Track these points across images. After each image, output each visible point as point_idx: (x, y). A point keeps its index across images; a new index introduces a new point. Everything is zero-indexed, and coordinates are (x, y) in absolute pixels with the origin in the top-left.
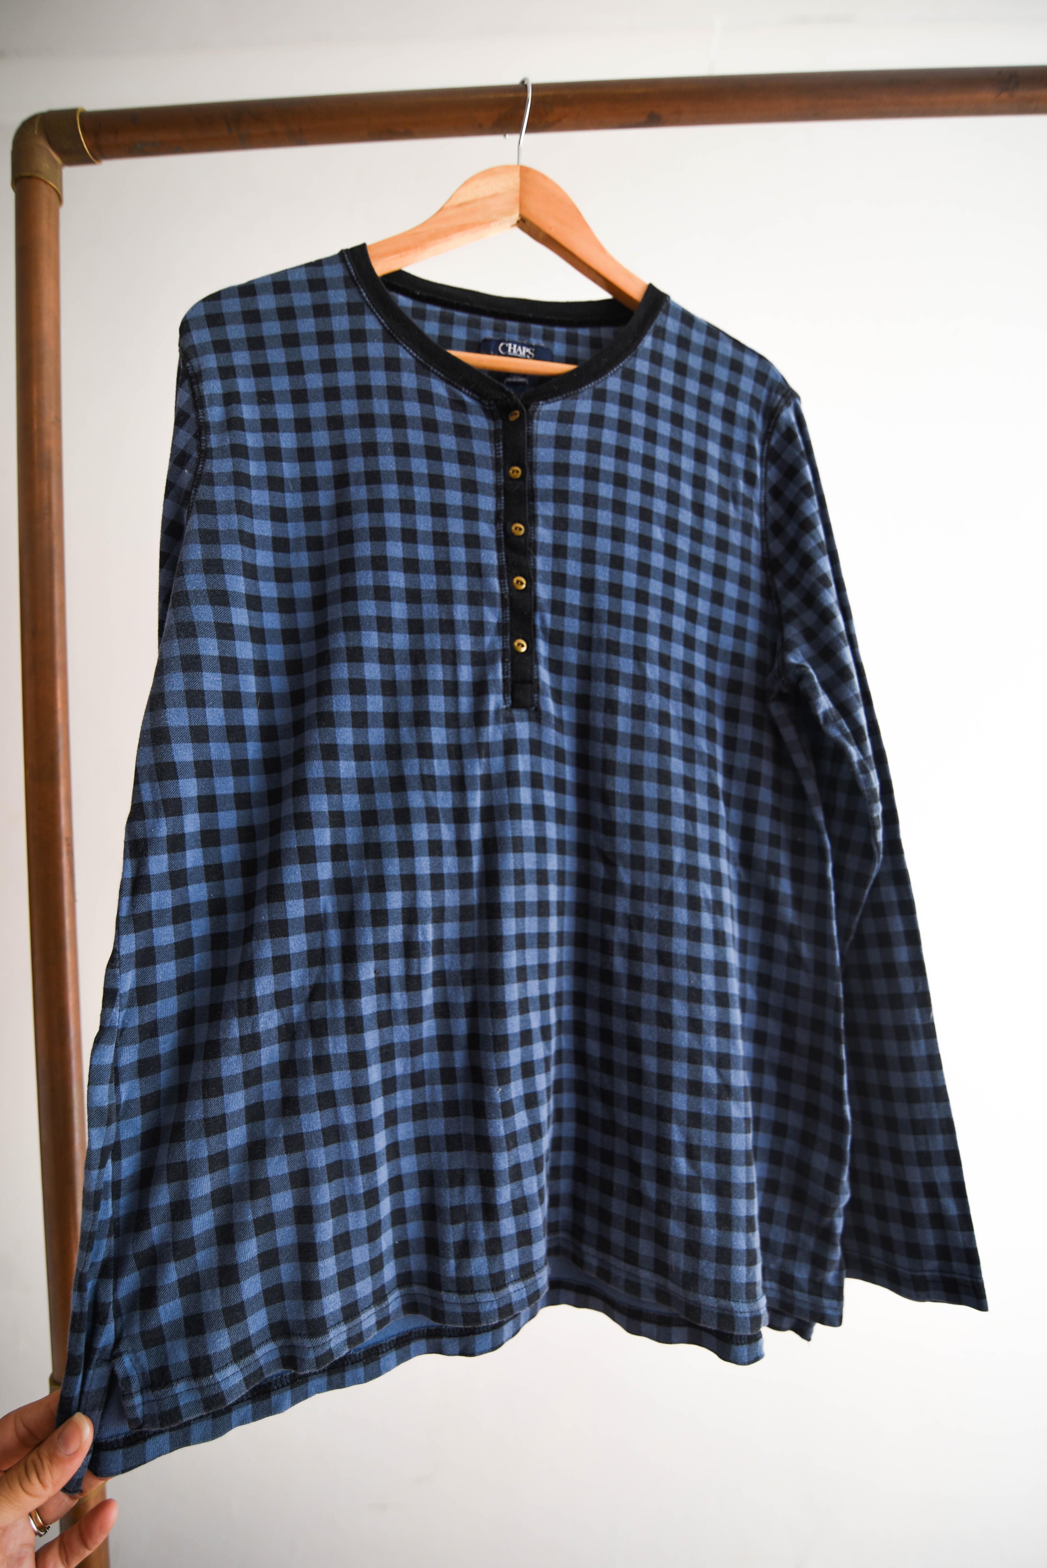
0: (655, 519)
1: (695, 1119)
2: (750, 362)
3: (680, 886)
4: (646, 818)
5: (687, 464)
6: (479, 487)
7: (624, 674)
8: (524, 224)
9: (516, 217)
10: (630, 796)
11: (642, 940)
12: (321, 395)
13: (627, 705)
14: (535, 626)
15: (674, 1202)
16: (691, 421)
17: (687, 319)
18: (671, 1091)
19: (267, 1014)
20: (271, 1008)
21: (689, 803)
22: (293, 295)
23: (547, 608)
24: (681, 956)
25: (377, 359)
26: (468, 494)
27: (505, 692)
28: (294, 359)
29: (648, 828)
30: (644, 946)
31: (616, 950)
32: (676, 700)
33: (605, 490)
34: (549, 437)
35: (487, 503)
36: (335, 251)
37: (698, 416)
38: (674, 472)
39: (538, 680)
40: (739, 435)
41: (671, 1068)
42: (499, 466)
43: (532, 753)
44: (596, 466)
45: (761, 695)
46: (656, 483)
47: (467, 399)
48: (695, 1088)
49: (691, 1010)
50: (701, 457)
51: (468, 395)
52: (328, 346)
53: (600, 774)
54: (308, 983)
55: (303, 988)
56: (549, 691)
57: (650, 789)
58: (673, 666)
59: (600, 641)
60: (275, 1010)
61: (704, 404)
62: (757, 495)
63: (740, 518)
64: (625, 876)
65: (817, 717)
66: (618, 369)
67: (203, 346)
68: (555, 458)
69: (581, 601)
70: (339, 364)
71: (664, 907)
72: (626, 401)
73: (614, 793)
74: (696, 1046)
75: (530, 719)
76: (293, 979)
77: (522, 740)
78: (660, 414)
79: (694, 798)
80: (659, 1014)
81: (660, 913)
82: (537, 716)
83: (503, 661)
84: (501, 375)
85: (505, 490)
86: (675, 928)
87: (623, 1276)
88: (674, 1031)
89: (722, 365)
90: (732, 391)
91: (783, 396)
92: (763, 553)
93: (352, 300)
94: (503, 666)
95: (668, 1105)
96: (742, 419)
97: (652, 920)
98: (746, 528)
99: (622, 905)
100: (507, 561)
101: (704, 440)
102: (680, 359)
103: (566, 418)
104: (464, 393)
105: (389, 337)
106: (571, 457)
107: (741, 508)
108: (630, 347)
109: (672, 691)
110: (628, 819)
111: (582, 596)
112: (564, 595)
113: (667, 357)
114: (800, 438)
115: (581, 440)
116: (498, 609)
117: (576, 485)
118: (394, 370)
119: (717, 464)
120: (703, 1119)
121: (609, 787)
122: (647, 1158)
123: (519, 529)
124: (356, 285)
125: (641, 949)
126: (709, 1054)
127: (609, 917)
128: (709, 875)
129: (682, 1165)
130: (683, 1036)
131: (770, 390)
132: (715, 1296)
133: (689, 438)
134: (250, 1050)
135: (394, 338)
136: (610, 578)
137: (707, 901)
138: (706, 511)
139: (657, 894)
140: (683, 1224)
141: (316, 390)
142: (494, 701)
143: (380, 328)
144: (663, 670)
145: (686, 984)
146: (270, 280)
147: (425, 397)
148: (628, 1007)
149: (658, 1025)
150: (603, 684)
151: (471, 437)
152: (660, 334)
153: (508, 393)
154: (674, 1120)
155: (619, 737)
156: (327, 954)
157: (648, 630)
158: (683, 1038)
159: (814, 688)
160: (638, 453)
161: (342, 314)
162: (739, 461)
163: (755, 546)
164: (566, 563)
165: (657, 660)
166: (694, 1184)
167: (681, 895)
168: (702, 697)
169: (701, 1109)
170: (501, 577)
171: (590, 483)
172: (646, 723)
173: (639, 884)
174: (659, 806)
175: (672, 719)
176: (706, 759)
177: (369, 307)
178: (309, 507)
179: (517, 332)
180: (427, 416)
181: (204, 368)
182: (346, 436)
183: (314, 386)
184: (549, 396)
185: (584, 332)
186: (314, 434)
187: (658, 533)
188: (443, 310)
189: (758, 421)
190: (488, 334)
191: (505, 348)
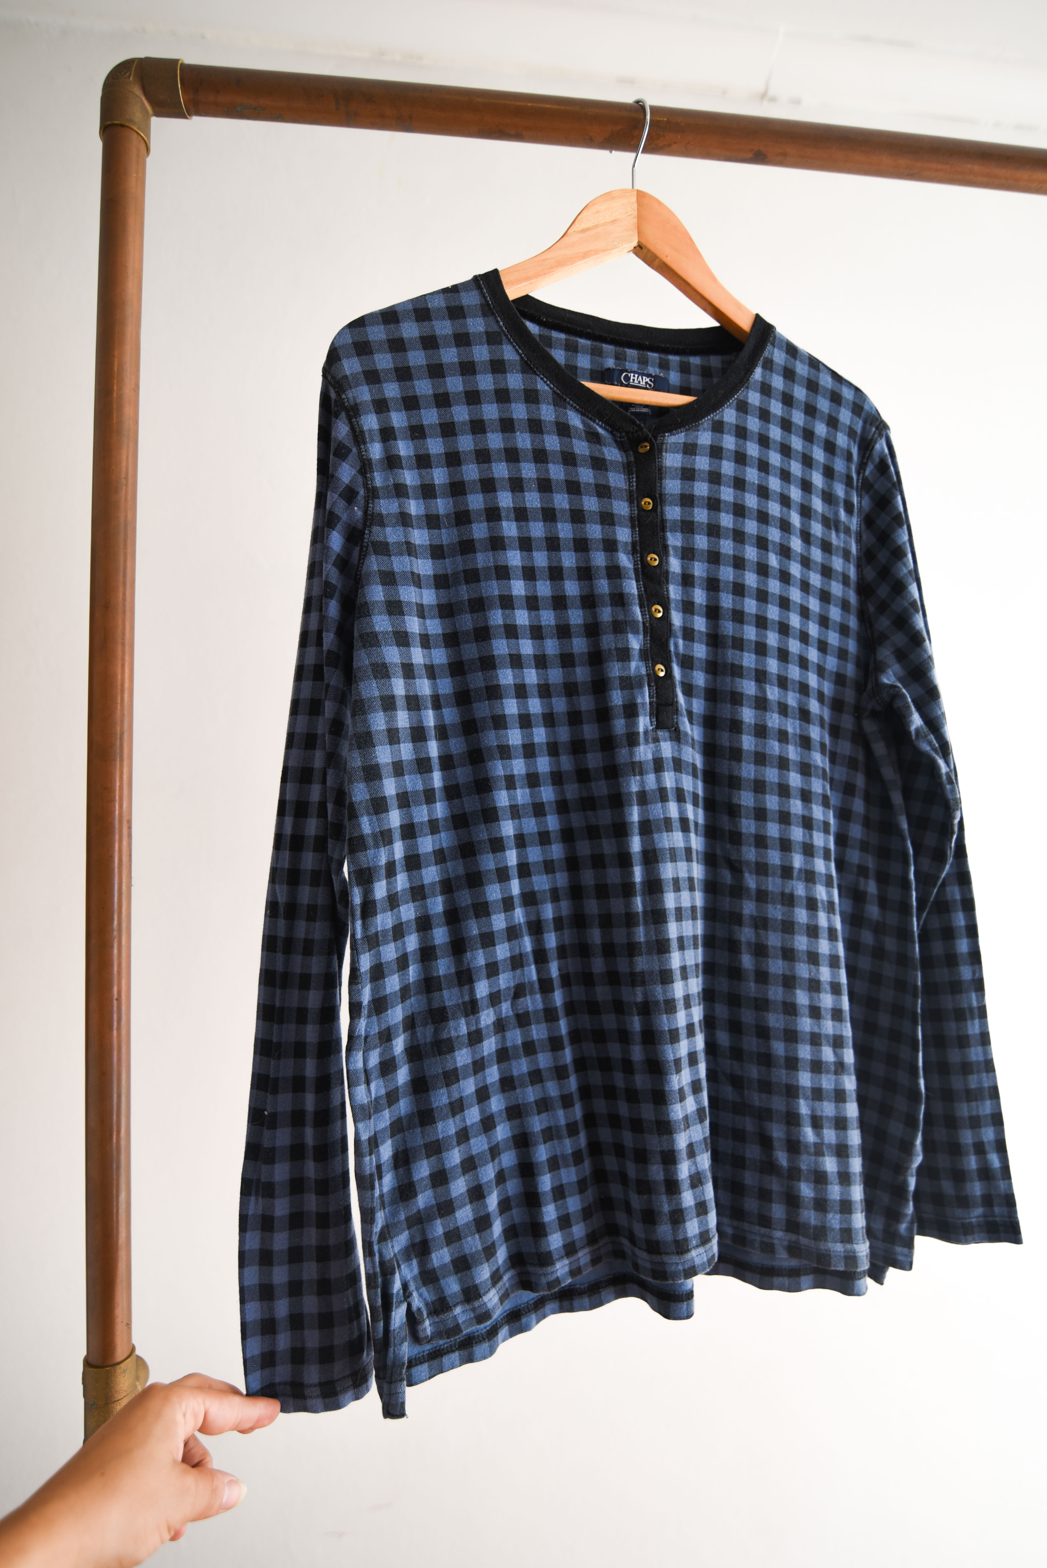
0: (770, 547)
1: (817, 1094)
2: (847, 394)
3: (800, 889)
4: (769, 829)
5: (795, 494)
6: (616, 519)
7: (748, 695)
8: (642, 251)
9: (635, 243)
10: (755, 808)
11: (767, 939)
12: (468, 428)
13: (750, 724)
14: (670, 651)
15: (804, 1167)
16: (797, 452)
17: (792, 350)
18: (798, 1070)
19: (485, 1012)
20: (487, 1007)
21: (806, 813)
22: (434, 323)
23: (679, 634)
24: (802, 951)
25: (517, 391)
26: (607, 527)
27: (651, 715)
28: (441, 391)
29: (770, 837)
30: (769, 944)
31: (744, 948)
32: (794, 718)
33: (726, 520)
34: (676, 469)
35: (624, 535)
36: (468, 277)
37: (803, 447)
38: (785, 501)
39: (677, 702)
40: (839, 465)
41: (797, 1051)
42: (633, 498)
43: (675, 770)
44: (717, 497)
45: (859, 713)
46: (770, 512)
47: (600, 431)
48: (817, 1066)
49: (811, 999)
50: (806, 486)
51: (601, 427)
52: (471, 377)
53: (727, 789)
54: (512, 984)
55: (509, 988)
56: (685, 712)
57: (772, 802)
58: (790, 686)
59: (725, 665)
60: (491, 1009)
61: (808, 435)
62: (854, 523)
63: (842, 545)
64: (751, 881)
65: (910, 732)
66: (733, 401)
67: (354, 375)
68: (682, 489)
69: (707, 628)
70: (482, 396)
71: (785, 909)
72: (741, 433)
73: (740, 806)
74: (816, 1030)
75: (671, 739)
76: (501, 981)
77: (667, 758)
78: (771, 445)
79: (811, 809)
80: (785, 1004)
81: (783, 914)
82: (677, 736)
83: (649, 686)
84: (626, 405)
85: (639, 521)
86: (796, 927)
87: (758, 1238)
88: (798, 1018)
89: (824, 396)
90: (833, 422)
91: (877, 428)
92: (859, 578)
93: (490, 330)
94: (649, 690)
95: (795, 1084)
96: (842, 449)
97: (776, 920)
98: (846, 554)
99: (749, 908)
100: (645, 590)
101: (809, 470)
102: (787, 391)
103: (690, 449)
104: (598, 424)
105: (527, 367)
106: (695, 488)
107: (842, 535)
108: (743, 380)
109: (789, 710)
110: (753, 830)
111: (707, 623)
112: (693, 622)
113: (775, 389)
114: (892, 468)
115: (704, 471)
116: (641, 637)
117: (701, 515)
118: (533, 402)
119: (820, 493)
120: (824, 1093)
121: (735, 800)
122: (778, 1131)
123: (653, 559)
124: (493, 314)
125: (767, 946)
126: (827, 1036)
127: (737, 919)
128: (824, 878)
129: (809, 1134)
130: (806, 1022)
131: (865, 422)
132: (841, 1242)
133: (796, 468)
134: (476, 1043)
135: (531, 368)
136: (733, 605)
137: (822, 901)
138: (812, 539)
139: (780, 897)
140: (812, 1185)
141: (463, 423)
142: (644, 723)
143: (517, 358)
144: (781, 691)
145: (807, 976)
146: (410, 307)
147: (563, 430)
148: (756, 999)
149: (784, 1013)
150: (729, 705)
151: (606, 470)
152: (769, 365)
153: (639, 426)
154: (801, 1096)
155: (744, 755)
157: (768, 654)
158: (806, 1024)
159: (909, 707)
160: (754, 483)
161: (481, 344)
162: (840, 490)
163: (853, 571)
164: (693, 592)
165: (776, 681)
166: (819, 1150)
167: (801, 897)
168: (815, 714)
169: (821, 1085)
170: (641, 606)
171: (712, 513)
172: (767, 741)
173: (763, 888)
174: (780, 818)
175: (790, 736)
176: (820, 772)
177: (506, 336)
178: (464, 541)
179: (636, 361)
180: (566, 450)
181: (358, 401)
182: (494, 471)
183: (461, 419)
184: (673, 428)
185: (695, 361)
186: (464, 468)
187: (773, 560)
188: (568, 337)
189: (855, 451)
190: (610, 363)
191: (627, 378)
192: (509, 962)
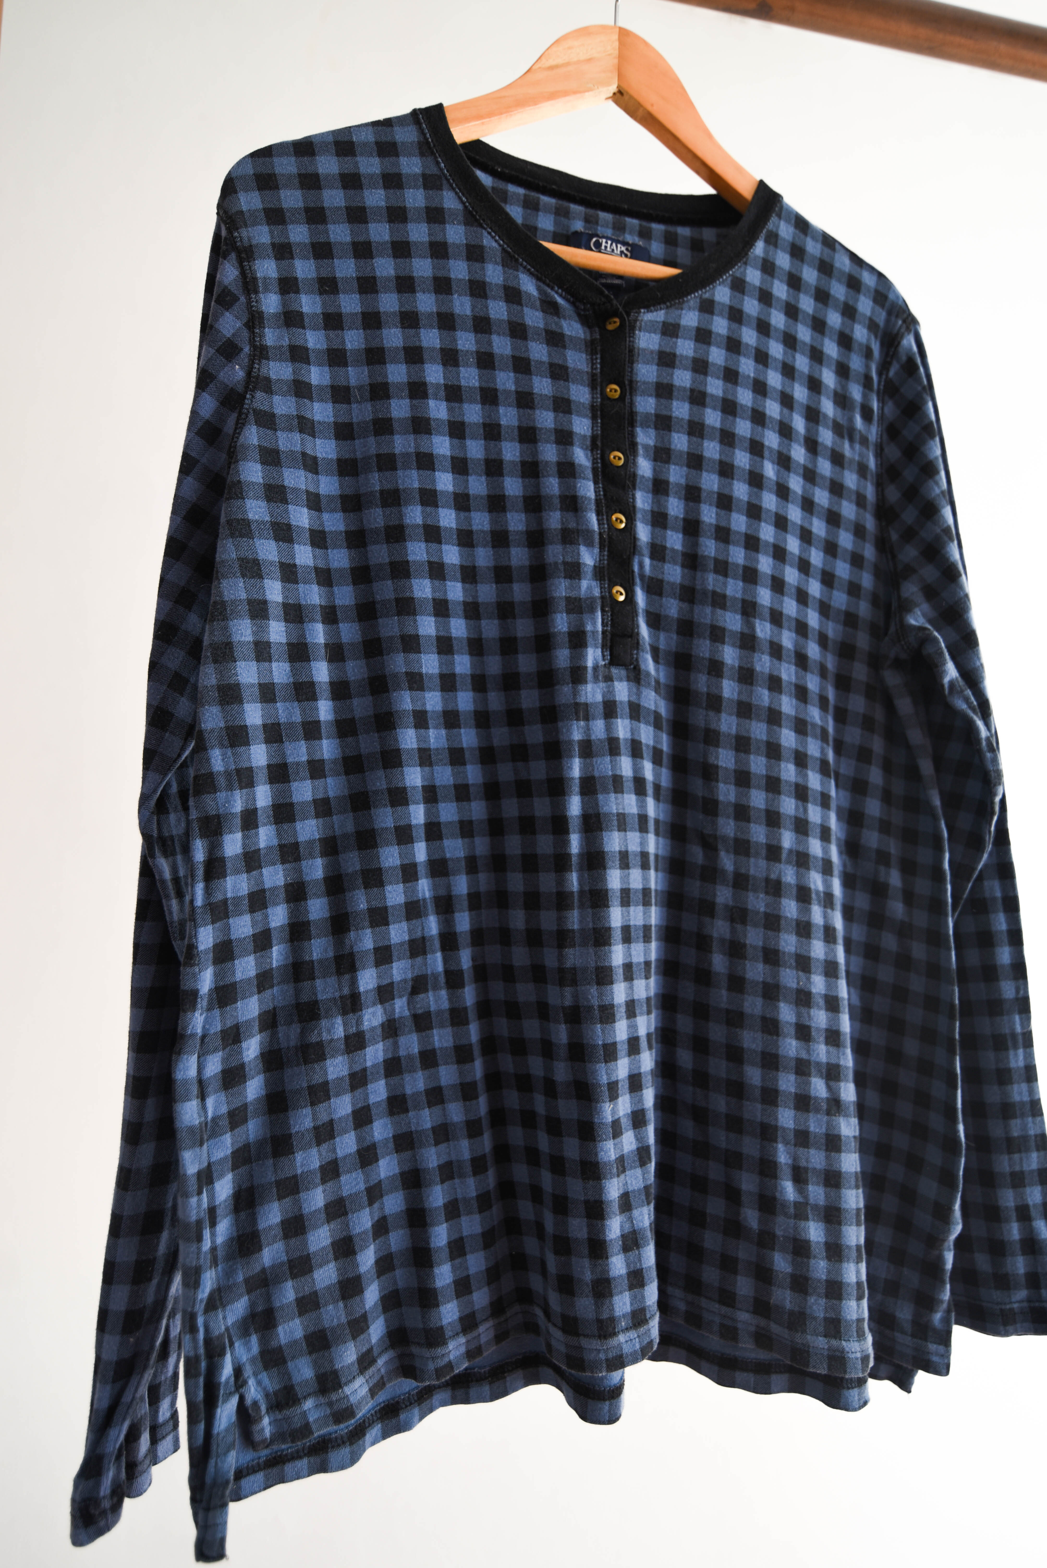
0: (766, 453)
1: (802, 1138)
2: (868, 280)
3: (789, 875)
4: (753, 798)
5: (800, 393)
6: (573, 407)
7: (731, 631)
8: (622, 98)
9: (614, 88)
10: (735, 771)
11: (746, 936)
12: (392, 285)
13: (733, 667)
14: (633, 572)
15: (779, 1232)
16: (804, 344)
17: (801, 224)
18: (777, 1106)
19: (370, 1010)
20: (374, 1004)
21: (800, 781)
22: (358, 159)
23: (646, 551)
24: (789, 953)
25: (458, 246)
26: (561, 415)
27: (603, 647)
28: (362, 239)
29: (754, 808)
30: (747, 942)
31: (715, 946)
32: (789, 663)
33: (713, 418)
34: (652, 352)
35: (582, 426)
36: (406, 110)
37: (812, 338)
38: (787, 401)
39: (638, 634)
40: (856, 363)
41: (777, 1080)
42: (596, 383)
43: (632, 717)
44: (702, 389)
45: (875, 662)
46: (768, 412)
47: (559, 300)
48: (803, 1103)
49: (799, 1015)
50: (815, 385)
51: (561, 296)
52: (401, 225)
53: (701, 746)
54: (410, 976)
55: (405, 981)
56: (648, 648)
57: (758, 764)
58: (785, 623)
59: (705, 592)
60: (379, 1006)
61: (819, 325)
62: (873, 433)
63: (857, 458)
64: (727, 862)
65: (942, 686)
66: (727, 277)
67: (252, 213)
68: (658, 377)
69: (683, 546)
70: (413, 249)
71: (770, 899)
72: (736, 315)
73: (717, 767)
74: (804, 1055)
75: (629, 679)
76: (395, 972)
77: (621, 702)
78: (772, 333)
79: (806, 775)
80: (764, 1019)
81: (767, 906)
82: (636, 676)
83: (603, 611)
84: (596, 274)
85: (602, 411)
86: (783, 922)
87: (717, 1320)
88: (780, 1038)
89: (839, 281)
90: (849, 312)
91: (904, 321)
92: (878, 500)
93: (428, 172)
94: (603, 615)
95: (773, 1123)
96: (860, 344)
97: (758, 912)
98: (862, 470)
99: (723, 895)
100: (605, 495)
101: (818, 366)
102: (794, 271)
103: (670, 330)
104: (557, 292)
105: (471, 219)
106: (675, 377)
107: (857, 446)
108: (741, 253)
109: (784, 652)
110: (732, 798)
111: (684, 541)
112: (664, 538)
113: (780, 268)
114: (922, 369)
115: (687, 357)
116: (596, 550)
117: (681, 410)
118: (476, 260)
119: (832, 395)
120: (812, 1137)
121: (712, 760)
122: (748, 1183)
123: (617, 458)
124: (433, 153)
125: (745, 945)
126: (818, 1064)
127: (707, 908)
128: (821, 863)
129: (788, 1190)
130: (790, 1044)
131: (889, 314)
132: (825, 1336)
133: (802, 363)
134: (356, 1050)
135: (476, 220)
136: (717, 520)
137: (817, 892)
138: (819, 448)
139: (763, 884)
140: (789, 1257)
141: (388, 279)
142: (593, 656)
143: (460, 207)
144: (774, 628)
145: (794, 986)
146: (331, 139)
147: (513, 295)
148: (728, 1011)
149: (763, 1032)
150: (708, 642)
151: (564, 347)
152: (773, 239)
153: (607, 297)
154: (780, 1139)
155: (724, 704)
156: (428, 944)
157: (759, 582)
158: (791, 1047)
159: (941, 655)
160: (749, 376)
161: (416, 187)
162: (856, 392)
163: (870, 491)
164: (667, 501)
165: (768, 616)
166: (801, 1211)
167: (790, 885)
168: (815, 661)
169: (809, 1126)
170: (599, 513)
171: (695, 408)
172: (754, 688)
173: (743, 871)
174: (767, 784)
175: (784, 684)
176: (818, 731)
177: (448, 180)
178: (379, 419)
179: (611, 225)
180: (515, 319)
181: (254, 242)
182: (423, 338)
183: (385, 274)
184: (651, 303)
185: (684, 232)
186: (385, 332)
187: (770, 470)
188: (528, 192)
189: (876, 348)
190: (578, 226)
191: (598, 245)
192: (406, 946)
